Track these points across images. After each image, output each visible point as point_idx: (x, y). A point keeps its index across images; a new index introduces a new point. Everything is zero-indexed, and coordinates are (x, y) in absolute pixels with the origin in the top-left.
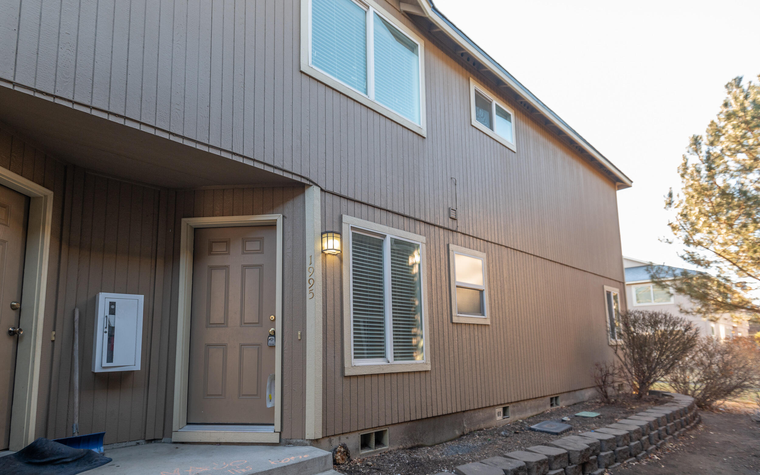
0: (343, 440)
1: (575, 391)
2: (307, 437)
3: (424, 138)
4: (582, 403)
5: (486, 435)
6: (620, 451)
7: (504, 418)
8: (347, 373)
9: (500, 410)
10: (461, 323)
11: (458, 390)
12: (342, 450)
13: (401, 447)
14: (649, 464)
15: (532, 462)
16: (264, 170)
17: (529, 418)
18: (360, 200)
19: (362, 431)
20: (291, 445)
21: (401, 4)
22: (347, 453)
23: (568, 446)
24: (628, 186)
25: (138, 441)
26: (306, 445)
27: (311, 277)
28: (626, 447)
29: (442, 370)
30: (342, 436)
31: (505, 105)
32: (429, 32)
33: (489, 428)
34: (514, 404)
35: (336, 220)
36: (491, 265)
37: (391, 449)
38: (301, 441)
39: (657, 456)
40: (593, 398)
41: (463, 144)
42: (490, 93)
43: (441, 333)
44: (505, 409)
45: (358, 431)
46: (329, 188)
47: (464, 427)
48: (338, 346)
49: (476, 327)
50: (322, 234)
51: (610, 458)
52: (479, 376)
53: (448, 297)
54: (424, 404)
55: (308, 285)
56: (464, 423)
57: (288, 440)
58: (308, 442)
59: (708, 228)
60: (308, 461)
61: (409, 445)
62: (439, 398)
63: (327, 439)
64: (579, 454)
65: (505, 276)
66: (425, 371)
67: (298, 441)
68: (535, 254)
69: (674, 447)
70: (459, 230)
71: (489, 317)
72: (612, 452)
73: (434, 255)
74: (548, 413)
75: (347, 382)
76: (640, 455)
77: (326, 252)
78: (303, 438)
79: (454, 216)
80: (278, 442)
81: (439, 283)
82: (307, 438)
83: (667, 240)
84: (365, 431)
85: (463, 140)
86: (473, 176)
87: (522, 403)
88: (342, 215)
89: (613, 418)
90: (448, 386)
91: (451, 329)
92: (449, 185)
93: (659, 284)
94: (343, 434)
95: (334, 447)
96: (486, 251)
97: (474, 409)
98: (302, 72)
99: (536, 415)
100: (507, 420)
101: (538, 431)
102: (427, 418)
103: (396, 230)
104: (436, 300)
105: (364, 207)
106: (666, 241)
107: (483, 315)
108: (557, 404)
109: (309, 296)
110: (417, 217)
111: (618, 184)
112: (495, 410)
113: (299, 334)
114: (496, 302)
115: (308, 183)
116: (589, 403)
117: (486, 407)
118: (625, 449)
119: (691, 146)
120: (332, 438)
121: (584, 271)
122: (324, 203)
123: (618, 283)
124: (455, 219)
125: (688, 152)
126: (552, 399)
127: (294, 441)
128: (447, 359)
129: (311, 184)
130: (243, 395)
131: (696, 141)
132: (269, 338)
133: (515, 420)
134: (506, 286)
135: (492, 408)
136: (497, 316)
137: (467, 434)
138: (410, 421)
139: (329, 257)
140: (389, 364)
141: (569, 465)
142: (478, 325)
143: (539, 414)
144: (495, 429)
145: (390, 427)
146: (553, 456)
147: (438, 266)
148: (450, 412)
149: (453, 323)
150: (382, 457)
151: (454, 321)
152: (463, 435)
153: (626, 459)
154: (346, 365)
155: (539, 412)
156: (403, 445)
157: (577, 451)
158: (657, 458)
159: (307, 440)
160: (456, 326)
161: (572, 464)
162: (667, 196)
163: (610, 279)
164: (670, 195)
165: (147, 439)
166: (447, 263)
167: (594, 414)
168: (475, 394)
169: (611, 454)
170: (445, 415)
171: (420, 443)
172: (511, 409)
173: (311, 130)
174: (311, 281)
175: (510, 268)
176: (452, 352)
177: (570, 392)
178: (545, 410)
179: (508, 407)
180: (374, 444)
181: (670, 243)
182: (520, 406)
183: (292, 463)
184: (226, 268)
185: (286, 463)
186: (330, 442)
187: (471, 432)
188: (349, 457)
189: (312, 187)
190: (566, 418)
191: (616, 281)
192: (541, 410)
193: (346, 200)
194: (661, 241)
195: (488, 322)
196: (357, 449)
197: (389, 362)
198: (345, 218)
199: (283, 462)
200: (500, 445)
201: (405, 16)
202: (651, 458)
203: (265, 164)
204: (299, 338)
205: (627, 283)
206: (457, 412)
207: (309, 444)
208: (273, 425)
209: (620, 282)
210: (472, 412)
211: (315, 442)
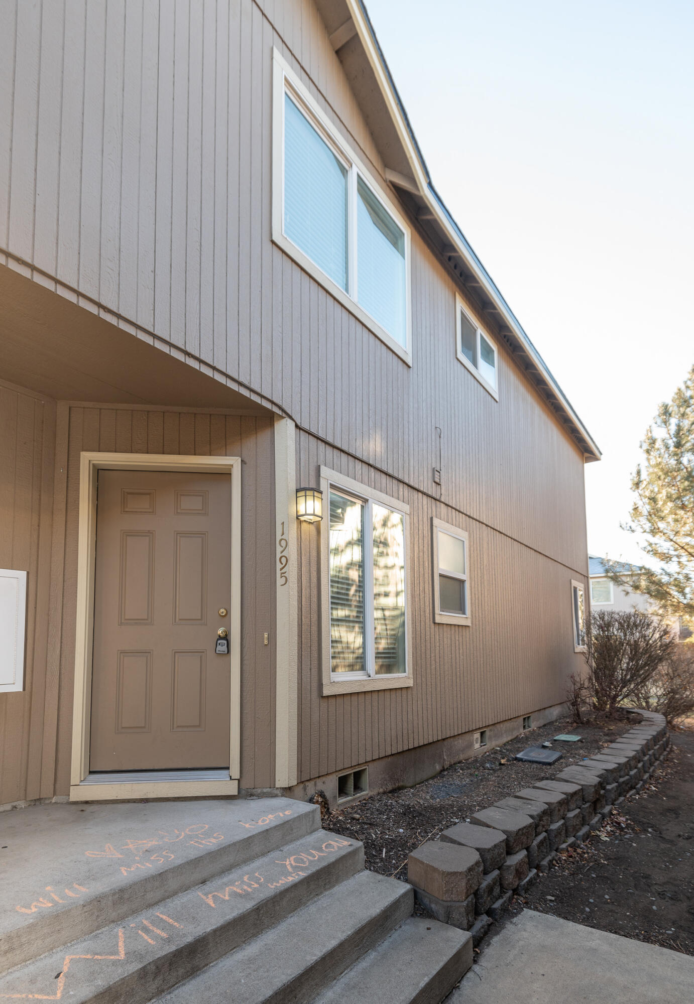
0: (320, 786)
1: (545, 709)
2: (279, 784)
3: (409, 367)
4: (551, 723)
5: (469, 769)
6: (623, 782)
7: (481, 746)
8: (326, 692)
9: (477, 735)
10: (443, 624)
11: (439, 712)
12: (320, 800)
13: (381, 790)
14: (650, 796)
15: (554, 803)
16: (226, 386)
17: (505, 745)
18: (339, 446)
19: (340, 772)
20: (255, 797)
21: (387, 169)
22: (326, 803)
23: (578, 779)
24: (597, 459)
25: (14, 804)
26: (276, 796)
27: (283, 554)
28: (627, 777)
29: (424, 686)
30: (318, 780)
31: (489, 337)
32: (417, 219)
33: (468, 760)
34: (491, 728)
35: (313, 473)
36: (472, 549)
37: (371, 794)
38: (269, 790)
39: (654, 787)
40: (562, 717)
41: (448, 382)
42: (475, 317)
43: (423, 636)
44: (482, 734)
45: (336, 771)
46: (305, 425)
47: (444, 759)
48: (315, 654)
49: (457, 627)
50: (297, 491)
51: (615, 791)
52: (459, 692)
53: (431, 589)
54: (405, 732)
55: (279, 566)
56: (444, 754)
57: (249, 790)
58: (278, 792)
59: (674, 516)
60: (294, 820)
61: (390, 788)
62: (420, 723)
63: (302, 786)
64: (593, 790)
65: (485, 563)
66: (407, 688)
67: (265, 790)
68: (513, 537)
69: (664, 774)
70: (443, 500)
71: (470, 616)
72: (616, 784)
73: (417, 531)
74: (522, 737)
75: (324, 704)
76: (638, 786)
77: (302, 518)
78: (273, 786)
79: (437, 480)
80: (237, 794)
81: (421, 569)
82: (277, 786)
83: (630, 527)
84: (343, 771)
85: (448, 377)
86: (457, 427)
87: (498, 726)
88: (320, 466)
89: (597, 741)
90: (429, 706)
91: (432, 631)
92: (433, 437)
93: (616, 579)
94: (319, 777)
95: (309, 796)
96: (468, 529)
97: (454, 736)
98: (273, 242)
99: (511, 741)
100: (484, 748)
101: (525, 761)
102: (409, 750)
103: (379, 493)
104: (418, 593)
105: (344, 456)
106: (628, 528)
107: (464, 613)
108: (529, 727)
109: (280, 581)
110: (400, 477)
111: (586, 455)
112: (473, 736)
113: (266, 636)
114: (477, 596)
115: (281, 414)
116: (559, 723)
117: (466, 732)
118: (627, 780)
119: (660, 416)
120: (307, 784)
121: (555, 561)
122: (298, 446)
123: (583, 577)
124: (439, 484)
125: (656, 423)
126: (524, 719)
127: (259, 791)
128: (428, 671)
129: (284, 415)
130: (178, 727)
131: (666, 412)
132: (219, 642)
133: (492, 748)
134: (485, 577)
135: (471, 733)
136: (477, 615)
137: (447, 768)
138: (392, 755)
139: (304, 525)
140: (370, 678)
141: (583, 804)
142: (458, 625)
143: (514, 739)
144: (476, 761)
145: (370, 764)
146: (570, 793)
147: (421, 547)
148: (431, 741)
149: (435, 623)
150: (364, 805)
151: (437, 621)
152: (443, 770)
153: (628, 792)
154: (325, 681)
155: (513, 737)
156: (384, 787)
157: (591, 786)
158: (654, 789)
159: (277, 788)
160: (437, 627)
161: (586, 802)
162: (635, 475)
163: (577, 572)
164: (639, 473)
165: (28, 799)
166: (430, 543)
167: (574, 738)
168: (456, 717)
169: (616, 786)
170: (426, 744)
171: (401, 784)
172: (487, 734)
173: (284, 335)
174: (284, 560)
175: (490, 554)
176: (433, 662)
177: (540, 710)
178: (518, 734)
179: (485, 731)
180: (352, 789)
181: (633, 531)
182: (496, 730)
183: (273, 824)
184: (150, 534)
185: (267, 824)
186: (305, 789)
187: (451, 766)
188: (328, 809)
189: (285, 419)
190: (547, 744)
191: (581, 574)
192: (515, 734)
193: (323, 444)
194: (623, 528)
195: (468, 623)
196: (335, 797)
197: (370, 676)
198: (324, 471)
199: (260, 823)
200: (494, 781)
201: (391, 189)
202: (648, 789)
203: (227, 376)
204: (266, 642)
205: (591, 576)
206: (438, 741)
207: (280, 795)
208: (228, 768)
209: (584, 576)
210: (452, 739)
211: (288, 791)
